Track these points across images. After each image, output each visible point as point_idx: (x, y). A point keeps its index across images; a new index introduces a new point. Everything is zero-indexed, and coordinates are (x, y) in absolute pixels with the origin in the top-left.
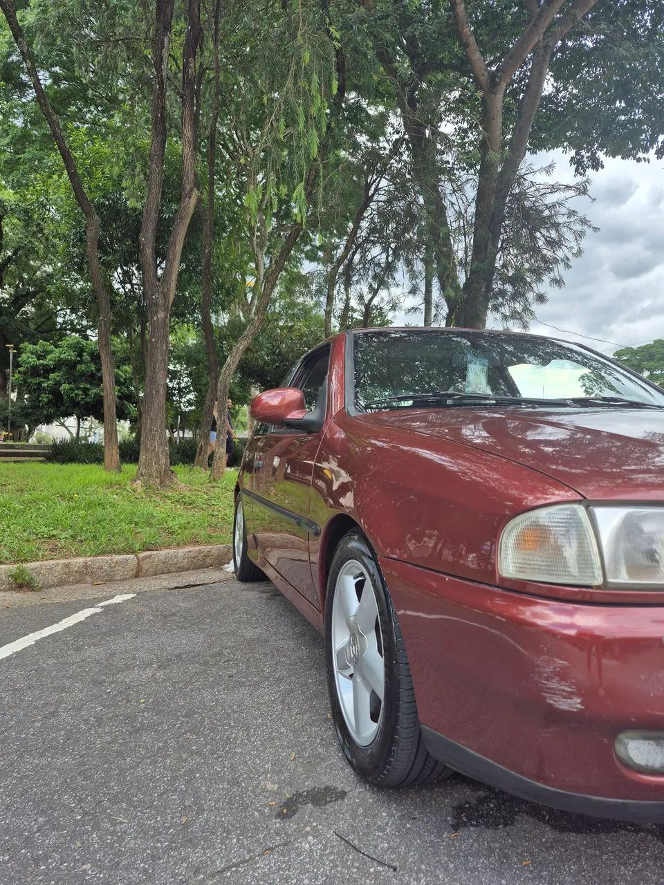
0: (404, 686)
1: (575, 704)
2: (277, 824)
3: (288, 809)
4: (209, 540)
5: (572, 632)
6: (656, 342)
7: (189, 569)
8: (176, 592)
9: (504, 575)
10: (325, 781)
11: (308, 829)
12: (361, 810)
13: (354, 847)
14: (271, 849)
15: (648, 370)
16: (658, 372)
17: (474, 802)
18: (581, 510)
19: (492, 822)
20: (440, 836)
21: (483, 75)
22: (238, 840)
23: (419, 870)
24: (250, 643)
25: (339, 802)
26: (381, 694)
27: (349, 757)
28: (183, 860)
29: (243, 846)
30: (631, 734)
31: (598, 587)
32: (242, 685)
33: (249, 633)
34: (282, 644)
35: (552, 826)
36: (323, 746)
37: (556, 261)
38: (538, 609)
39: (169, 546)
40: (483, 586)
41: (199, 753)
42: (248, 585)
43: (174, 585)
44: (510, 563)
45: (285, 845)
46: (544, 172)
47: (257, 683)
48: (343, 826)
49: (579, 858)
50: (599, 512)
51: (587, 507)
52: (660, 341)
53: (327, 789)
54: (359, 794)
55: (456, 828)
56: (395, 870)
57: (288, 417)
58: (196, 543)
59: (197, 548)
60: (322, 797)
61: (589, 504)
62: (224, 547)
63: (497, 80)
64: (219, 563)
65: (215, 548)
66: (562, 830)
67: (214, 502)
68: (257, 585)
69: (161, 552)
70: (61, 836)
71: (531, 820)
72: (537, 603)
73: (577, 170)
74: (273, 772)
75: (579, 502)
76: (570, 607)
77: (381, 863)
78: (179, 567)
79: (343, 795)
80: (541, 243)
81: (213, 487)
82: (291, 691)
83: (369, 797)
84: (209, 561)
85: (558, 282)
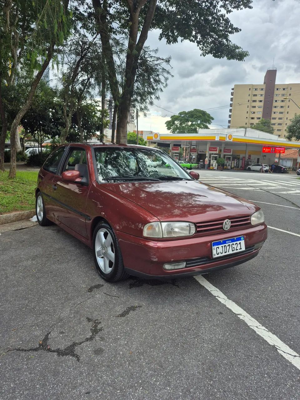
0: (120, 259)
1: (156, 260)
2: (89, 293)
3: (90, 290)
4: (22, 209)
5: (156, 247)
6: (194, 110)
7: (15, 221)
8: (17, 231)
9: (144, 236)
10: (97, 283)
11: (97, 293)
12: (108, 288)
13: (108, 295)
14: (90, 298)
15: (191, 121)
16: (194, 123)
17: (134, 283)
18: (159, 223)
19: (138, 286)
20: (127, 290)
21: (131, 3)
22: (81, 298)
23: (124, 297)
24: (59, 249)
25: (102, 287)
26: (113, 261)
27: (103, 277)
28: (70, 303)
29: (82, 299)
30: (166, 264)
31: (162, 238)
32: (63, 263)
33: (57, 246)
34: (70, 249)
35: (151, 285)
36: (94, 275)
37: (157, 89)
38: (150, 243)
39: (5, 212)
40: (140, 238)
41: (60, 281)
42: (46, 228)
43: (14, 229)
44: (145, 234)
45: (92, 297)
46: (154, 52)
47: (68, 262)
48: (105, 292)
49: (156, 290)
50: (162, 223)
51: (160, 223)
52: (196, 109)
53: (99, 285)
54: (106, 285)
55: (130, 288)
56: (118, 297)
57: (76, 180)
58: (16, 210)
59: (18, 213)
60: (98, 286)
61: (161, 222)
62: (30, 212)
63: (137, 6)
64: (28, 218)
65: (26, 212)
66: (153, 285)
67: (16, 190)
68: (49, 227)
69: (4, 215)
70: (35, 303)
71: (146, 284)
72: (150, 242)
73: (167, 41)
74: (83, 283)
75: (159, 221)
76: (156, 242)
77: (116, 297)
78: (12, 221)
79: (103, 285)
80: (152, 80)
81: (13, 182)
82: (79, 263)
83: (109, 285)
84: (23, 217)
85: (158, 98)
